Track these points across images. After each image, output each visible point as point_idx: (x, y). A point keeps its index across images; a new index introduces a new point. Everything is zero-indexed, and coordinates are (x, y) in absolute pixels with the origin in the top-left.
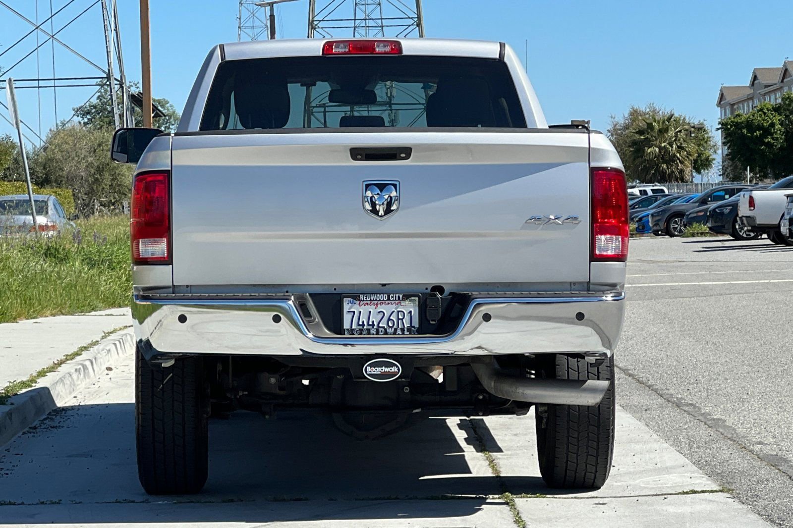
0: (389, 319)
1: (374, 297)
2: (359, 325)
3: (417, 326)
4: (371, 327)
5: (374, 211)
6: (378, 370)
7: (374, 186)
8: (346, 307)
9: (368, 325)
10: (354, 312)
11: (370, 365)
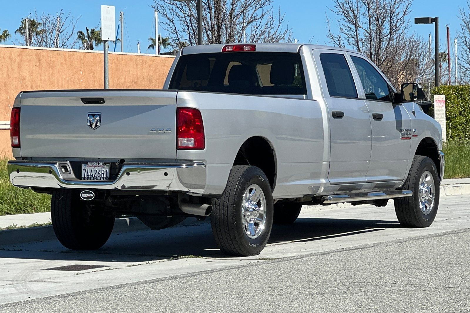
0: (99, 174)
1: (93, 164)
2: (87, 176)
3: (109, 177)
4: (92, 177)
5: (91, 126)
6: (85, 195)
7: (91, 115)
8: (83, 167)
9: (91, 176)
10: (86, 170)
11: (83, 193)
